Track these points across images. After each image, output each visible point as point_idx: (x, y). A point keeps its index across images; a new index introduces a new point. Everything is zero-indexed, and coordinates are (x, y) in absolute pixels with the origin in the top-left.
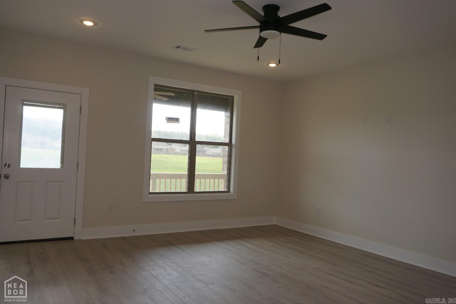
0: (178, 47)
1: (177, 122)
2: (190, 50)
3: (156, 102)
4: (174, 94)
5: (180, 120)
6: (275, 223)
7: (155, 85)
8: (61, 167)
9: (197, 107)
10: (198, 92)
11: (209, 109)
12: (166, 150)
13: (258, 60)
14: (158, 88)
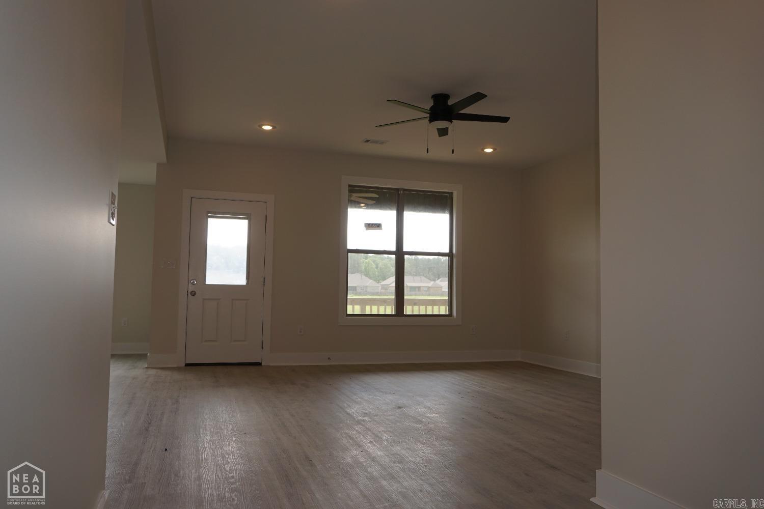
0: (367, 141)
1: (378, 228)
2: (382, 143)
3: (351, 207)
4: (378, 195)
5: (383, 226)
6: (519, 359)
7: (350, 186)
8: (247, 284)
9: (405, 208)
10: (405, 190)
11: (421, 211)
12: (426, 289)
13: (428, 152)
14: (353, 189)
